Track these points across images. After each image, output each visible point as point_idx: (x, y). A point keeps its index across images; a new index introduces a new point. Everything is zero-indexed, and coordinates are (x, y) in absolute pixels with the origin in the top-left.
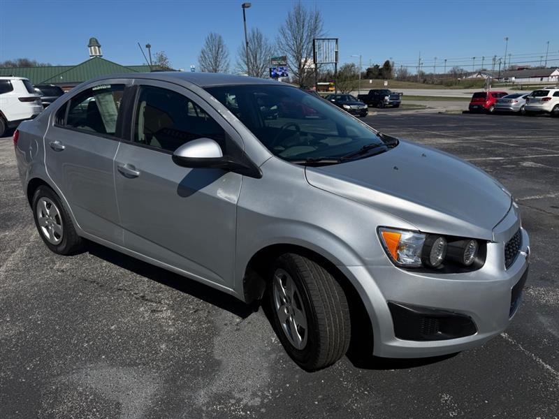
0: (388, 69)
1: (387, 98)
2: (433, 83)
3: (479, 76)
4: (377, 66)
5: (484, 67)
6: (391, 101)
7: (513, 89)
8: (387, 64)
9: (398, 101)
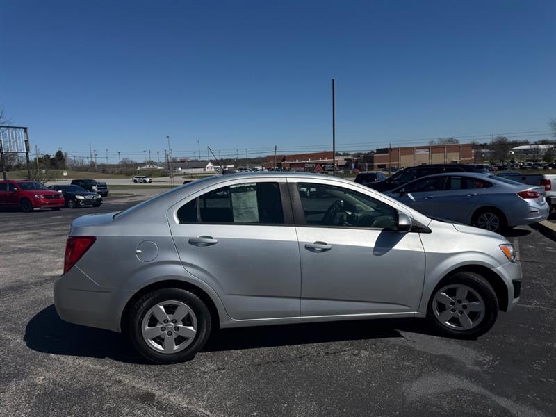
0: (61, 159)
1: (94, 188)
2: (113, 173)
3: (151, 167)
4: (48, 156)
5: (152, 159)
6: (99, 191)
7: (186, 178)
8: (59, 154)
9: (106, 190)
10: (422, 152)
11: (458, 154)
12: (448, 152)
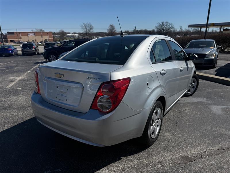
10: (31, 34)
11: (47, 36)
12: (43, 35)
